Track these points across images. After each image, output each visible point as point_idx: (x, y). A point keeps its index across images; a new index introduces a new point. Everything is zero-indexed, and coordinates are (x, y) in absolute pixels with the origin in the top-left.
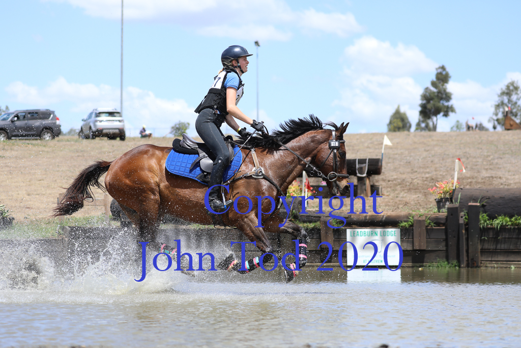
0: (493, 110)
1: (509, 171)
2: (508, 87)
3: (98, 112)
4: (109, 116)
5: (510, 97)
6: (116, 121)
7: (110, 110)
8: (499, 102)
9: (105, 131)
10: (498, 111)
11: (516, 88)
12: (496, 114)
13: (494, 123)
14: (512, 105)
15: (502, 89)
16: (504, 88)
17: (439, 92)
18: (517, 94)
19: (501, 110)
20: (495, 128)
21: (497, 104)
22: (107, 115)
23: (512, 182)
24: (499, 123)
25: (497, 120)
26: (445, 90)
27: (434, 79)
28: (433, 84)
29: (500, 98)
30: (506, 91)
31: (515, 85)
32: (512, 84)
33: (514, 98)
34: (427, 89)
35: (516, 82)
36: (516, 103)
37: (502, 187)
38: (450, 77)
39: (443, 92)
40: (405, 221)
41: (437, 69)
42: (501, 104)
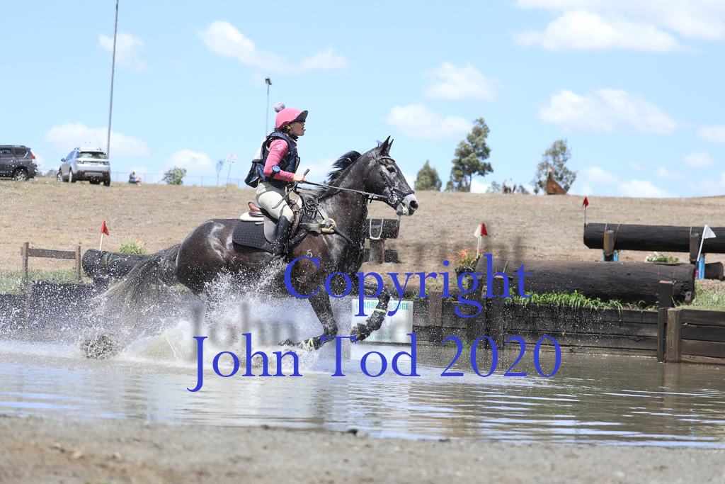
0: (536, 170)
1: (545, 241)
2: (554, 146)
3: (80, 151)
4: (92, 157)
5: (556, 157)
6: (100, 162)
7: (94, 150)
9: (87, 174)
10: (541, 172)
11: (563, 149)
12: (539, 177)
13: (536, 186)
14: (558, 166)
16: (550, 148)
17: (475, 147)
18: (563, 154)
19: (545, 171)
20: (536, 191)
21: (541, 163)
23: (547, 254)
24: (541, 186)
25: (540, 183)
26: (483, 145)
27: (471, 134)
29: (545, 158)
30: (552, 151)
31: (563, 145)
32: (560, 143)
33: (561, 158)
34: (463, 144)
35: (563, 141)
36: (562, 165)
37: (535, 259)
38: (489, 131)
41: (474, 122)
42: (545, 164)
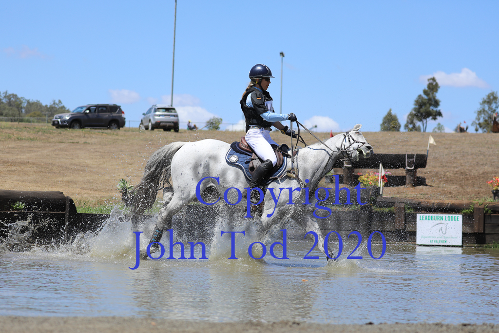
0: (476, 115)
2: (489, 97)
3: (157, 108)
4: (166, 111)
5: (490, 105)
6: (172, 115)
7: (167, 106)
8: (481, 109)
9: (162, 124)
10: (480, 116)
11: (495, 98)
12: (479, 119)
13: (476, 126)
14: (492, 112)
15: (483, 99)
16: (486, 98)
17: (430, 100)
18: (496, 103)
19: (483, 115)
20: (477, 130)
21: (479, 110)
22: (164, 110)
24: (480, 127)
25: (480, 124)
26: (434, 99)
27: (427, 89)
28: (425, 92)
29: (482, 106)
30: (487, 100)
31: (495, 95)
32: (492, 94)
33: (494, 106)
34: (420, 96)
35: (495, 93)
36: (495, 110)
38: (439, 87)
39: (432, 99)
40: (467, 209)
41: (429, 80)
42: (482, 111)
